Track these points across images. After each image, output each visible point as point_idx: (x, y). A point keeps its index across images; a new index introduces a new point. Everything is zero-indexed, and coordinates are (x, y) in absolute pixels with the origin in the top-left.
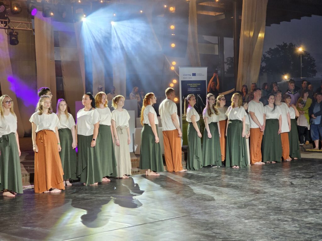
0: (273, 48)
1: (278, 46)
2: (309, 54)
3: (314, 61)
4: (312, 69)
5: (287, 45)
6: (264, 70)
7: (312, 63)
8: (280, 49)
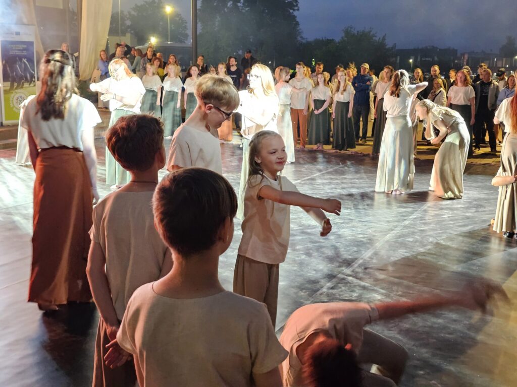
0: (139, 4)
1: (145, 2)
2: (180, 15)
3: (186, 23)
4: (183, 32)
5: (155, 3)
6: (129, 30)
7: (184, 25)
8: (147, 6)
